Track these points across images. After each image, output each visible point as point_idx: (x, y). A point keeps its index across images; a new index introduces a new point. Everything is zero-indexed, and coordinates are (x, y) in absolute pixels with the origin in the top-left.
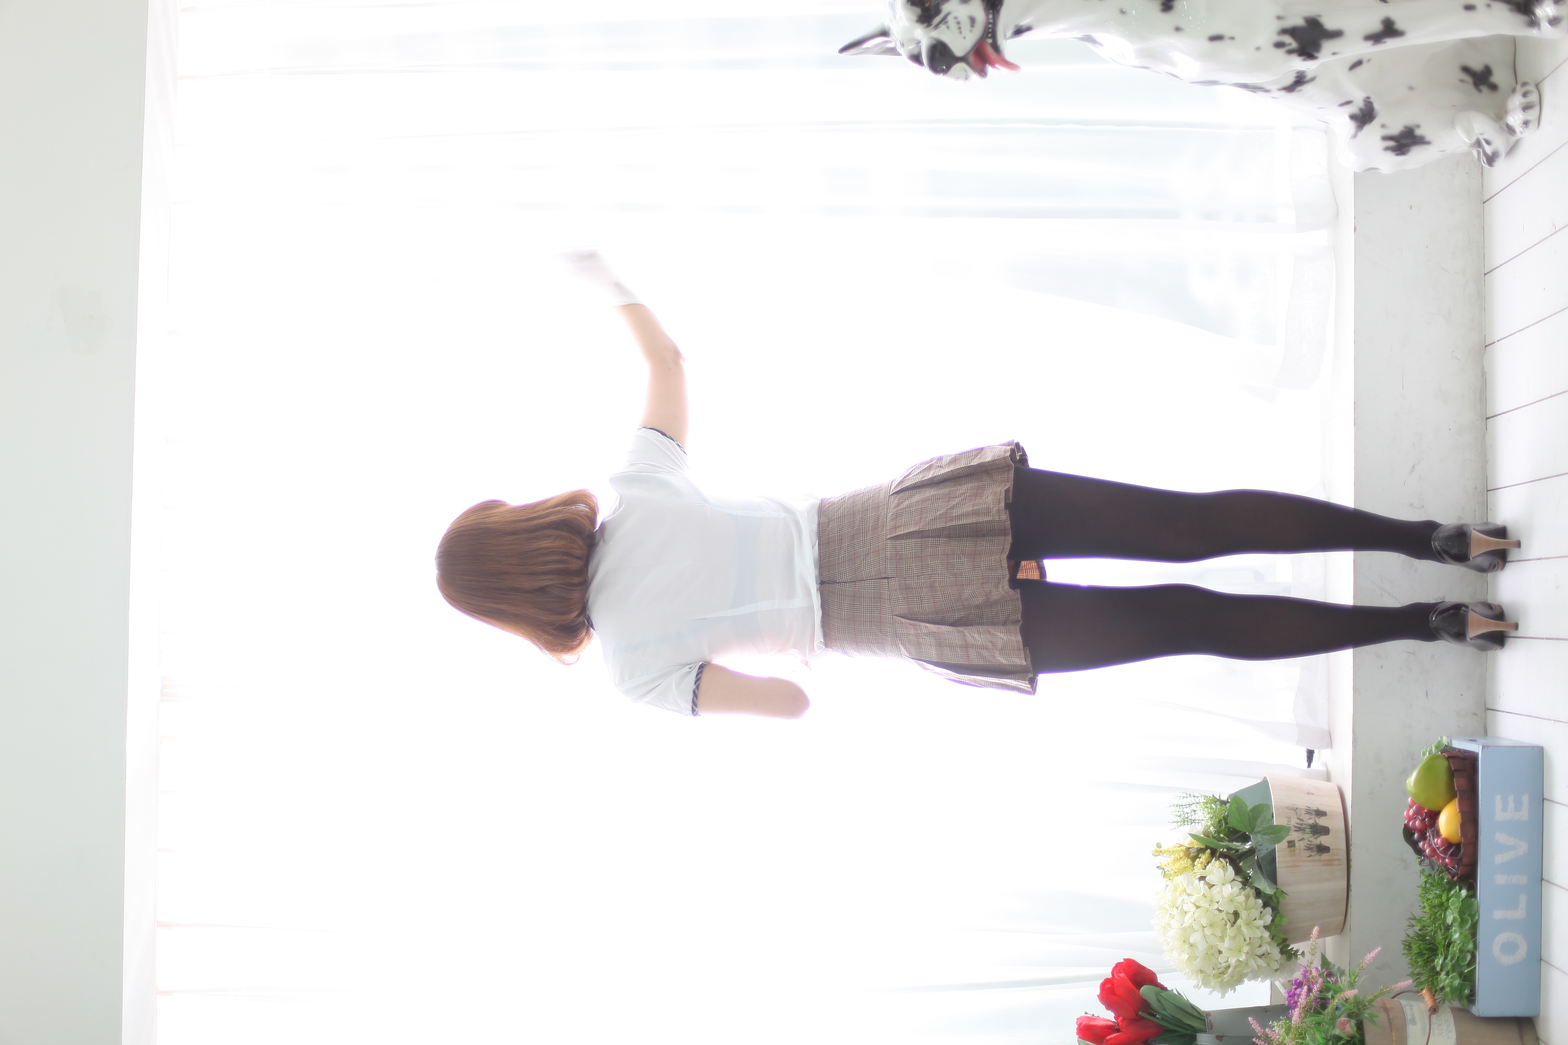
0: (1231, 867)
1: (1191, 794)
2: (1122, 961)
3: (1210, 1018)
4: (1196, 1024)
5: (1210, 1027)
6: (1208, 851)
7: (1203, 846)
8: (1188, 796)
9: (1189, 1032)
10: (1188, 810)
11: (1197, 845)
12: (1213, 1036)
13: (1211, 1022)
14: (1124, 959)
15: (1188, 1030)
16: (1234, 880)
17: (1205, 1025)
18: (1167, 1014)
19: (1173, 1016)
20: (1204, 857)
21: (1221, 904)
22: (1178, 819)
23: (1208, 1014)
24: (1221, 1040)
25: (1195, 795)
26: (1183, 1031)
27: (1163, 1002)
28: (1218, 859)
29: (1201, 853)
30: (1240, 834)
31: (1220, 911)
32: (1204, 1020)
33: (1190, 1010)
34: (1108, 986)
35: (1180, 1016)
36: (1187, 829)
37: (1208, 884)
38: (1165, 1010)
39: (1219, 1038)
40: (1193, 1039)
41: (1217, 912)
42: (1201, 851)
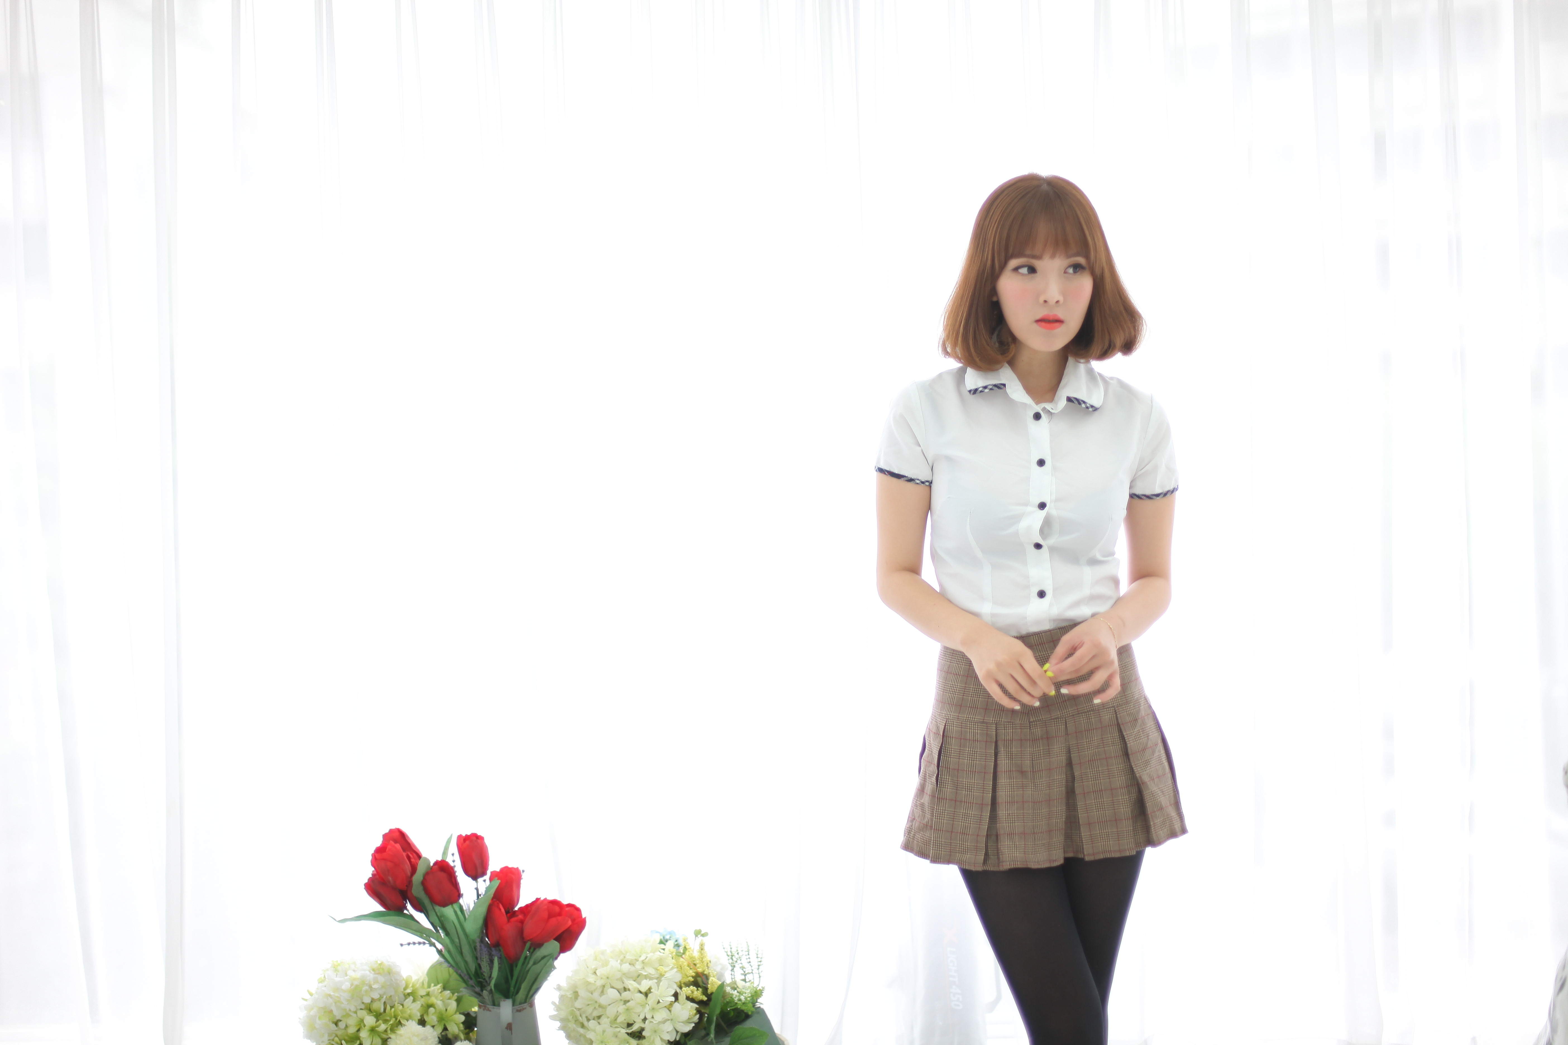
0: (691, 1029)
1: (762, 963)
2: (583, 917)
3: (528, 1008)
4: (521, 995)
5: (519, 1009)
6: (705, 998)
7: (709, 991)
8: (759, 960)
9: (512, 989)
10: (744, 962)
11: (712, 987)
12: (510, 1021)
13: (524, 1009)
14: (585, 918)
15: (514, 988)
16: (677, 1032)
17: (520, 1004)
18: (529, 965)
19: (528, 971)
20: (698, 994)
21: (651, 1022)
22: (734, 950)
23: (532, 1005)
24: (507, 1028)
25: (760, 967)
26: (513, 983)
27: (543, 962)
28: (698, 1011)
29: (703, 990)
30: (723, 1024)
31: (645, 1019)
32: (525, 1002)
33: (534, 987)
34: (557, 909)
35: (530, 977)
36: (725, 961)
37: (671, 1004)
38: (535, 963)
39: (509, 1027)
40: (507, 995)
41: (642, 1017)
42: (705, 991)
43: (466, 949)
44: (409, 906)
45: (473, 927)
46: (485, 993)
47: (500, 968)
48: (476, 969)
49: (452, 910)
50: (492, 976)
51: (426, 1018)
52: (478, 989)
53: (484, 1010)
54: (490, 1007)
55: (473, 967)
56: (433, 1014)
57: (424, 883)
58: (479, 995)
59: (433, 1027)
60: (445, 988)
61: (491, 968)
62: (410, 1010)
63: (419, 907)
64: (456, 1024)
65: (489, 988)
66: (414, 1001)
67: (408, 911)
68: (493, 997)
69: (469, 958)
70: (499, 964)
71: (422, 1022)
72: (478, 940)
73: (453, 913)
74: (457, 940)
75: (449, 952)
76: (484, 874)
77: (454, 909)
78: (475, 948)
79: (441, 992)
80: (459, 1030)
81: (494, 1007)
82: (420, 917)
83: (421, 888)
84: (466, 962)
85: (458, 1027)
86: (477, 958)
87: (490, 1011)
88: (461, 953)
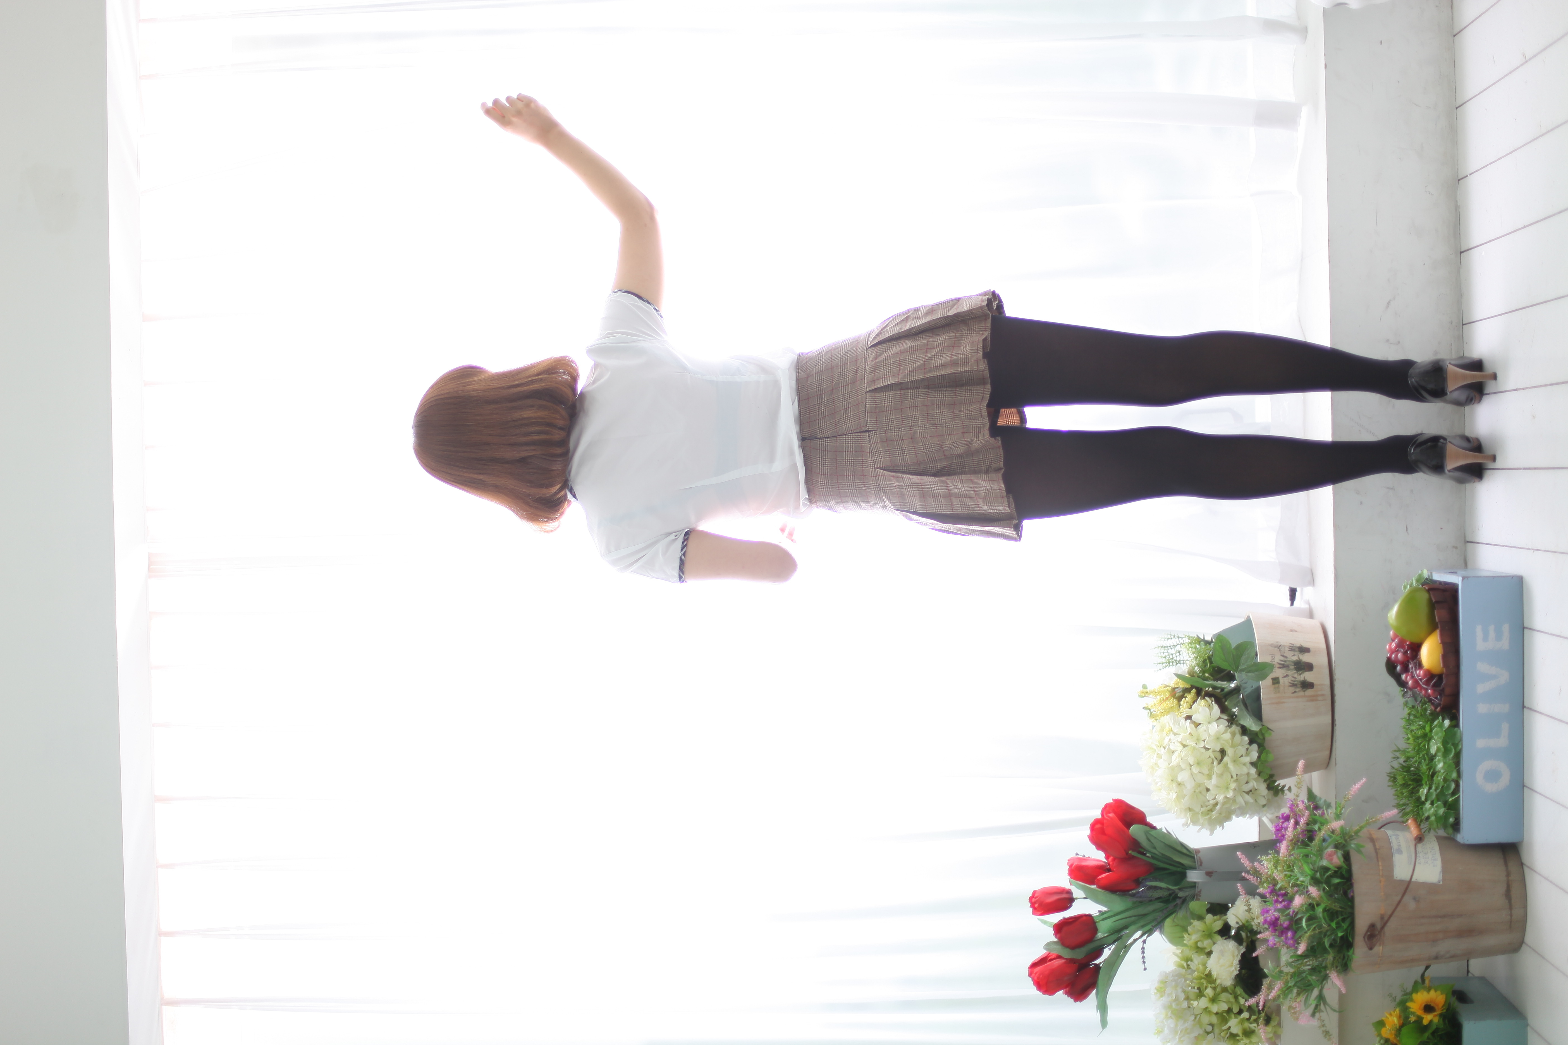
0: (1216, 705)
1: (1176, 635)
2: (1111, 801)
3: (1199, 855)
4: (1185, 861)
5: (1199, 864)
6: (1194, 691)
7: (1188, 686)
8: (1172, 637)
9: (1179, 869)
10: (1173, 651)
11: (1182, 685)
12: (1203, 872)
13: (1200, 859)
14: (1113, 800)
15: (1178, 867)
16: (1220, 718)
17: (1195, 862)
18: (1157, 852)
19: (1162, 854)
20: (1189, 697)
21: (1207, 743)
22: (1164, 660)
23: (1197, 851)
24: (1210, 876)
25: (1179, 636)
26: (1173, 868)
27: (1153, 840)
28: (1204, 698)
29: (1187, 692)
30: (1224, 673)
31: (1207, 749)
32: (1193, 857)
33: (1179, 848)
34: (1098, 826)
35: (1169, 854)
36: (1173, 669)
37: (1194, 723)
38: (1155, 848)
39: (1209, 874)
40: (1183, 875)
41: (1204, 750)
42: (1187, 691)
43: (1141, 910)
44: (1097, 962)
45: (1119, 904)
46: (1181, 894)
47: (1161, 880)
48: (1161, 902)
49: (1101, 922)
50: (1166, 887)
51: (1207, 951)
52: (1178, 901)
53: (1200, 896)
54: (1197, 890)
55: (1158, 905)
56: (1203, 944)
57: (1073, 948)
58: (1184, 901)
59: (1214, 943)
60: (1186, 931)
61: (1161, 888)
62: (1199, 964)
63: (1098, 953)
64: (1214, 922)
65: (1177, 891)
66: (1192, 960)
67: (1100, 963)
68: (1186, 888)
69: (1151, 908)
70: (1156, 881)
71: (1209, 954)
72: (1135, 899)
73: (1105, 921)
74: (1133, 919)
75: (1143, 926)
76: (1069, 892)
77: (1101, 921)
78: (1141, 902)
79: (1189, 935)
80: (1220, 919)
81: (1197, 886)
82: (1107, 953)
83: (1077, 950)
84: (1154, 911)
85: (1218, 920)
86: (1151, 901)
87: (1200, 891)
88: (1145, 915)
